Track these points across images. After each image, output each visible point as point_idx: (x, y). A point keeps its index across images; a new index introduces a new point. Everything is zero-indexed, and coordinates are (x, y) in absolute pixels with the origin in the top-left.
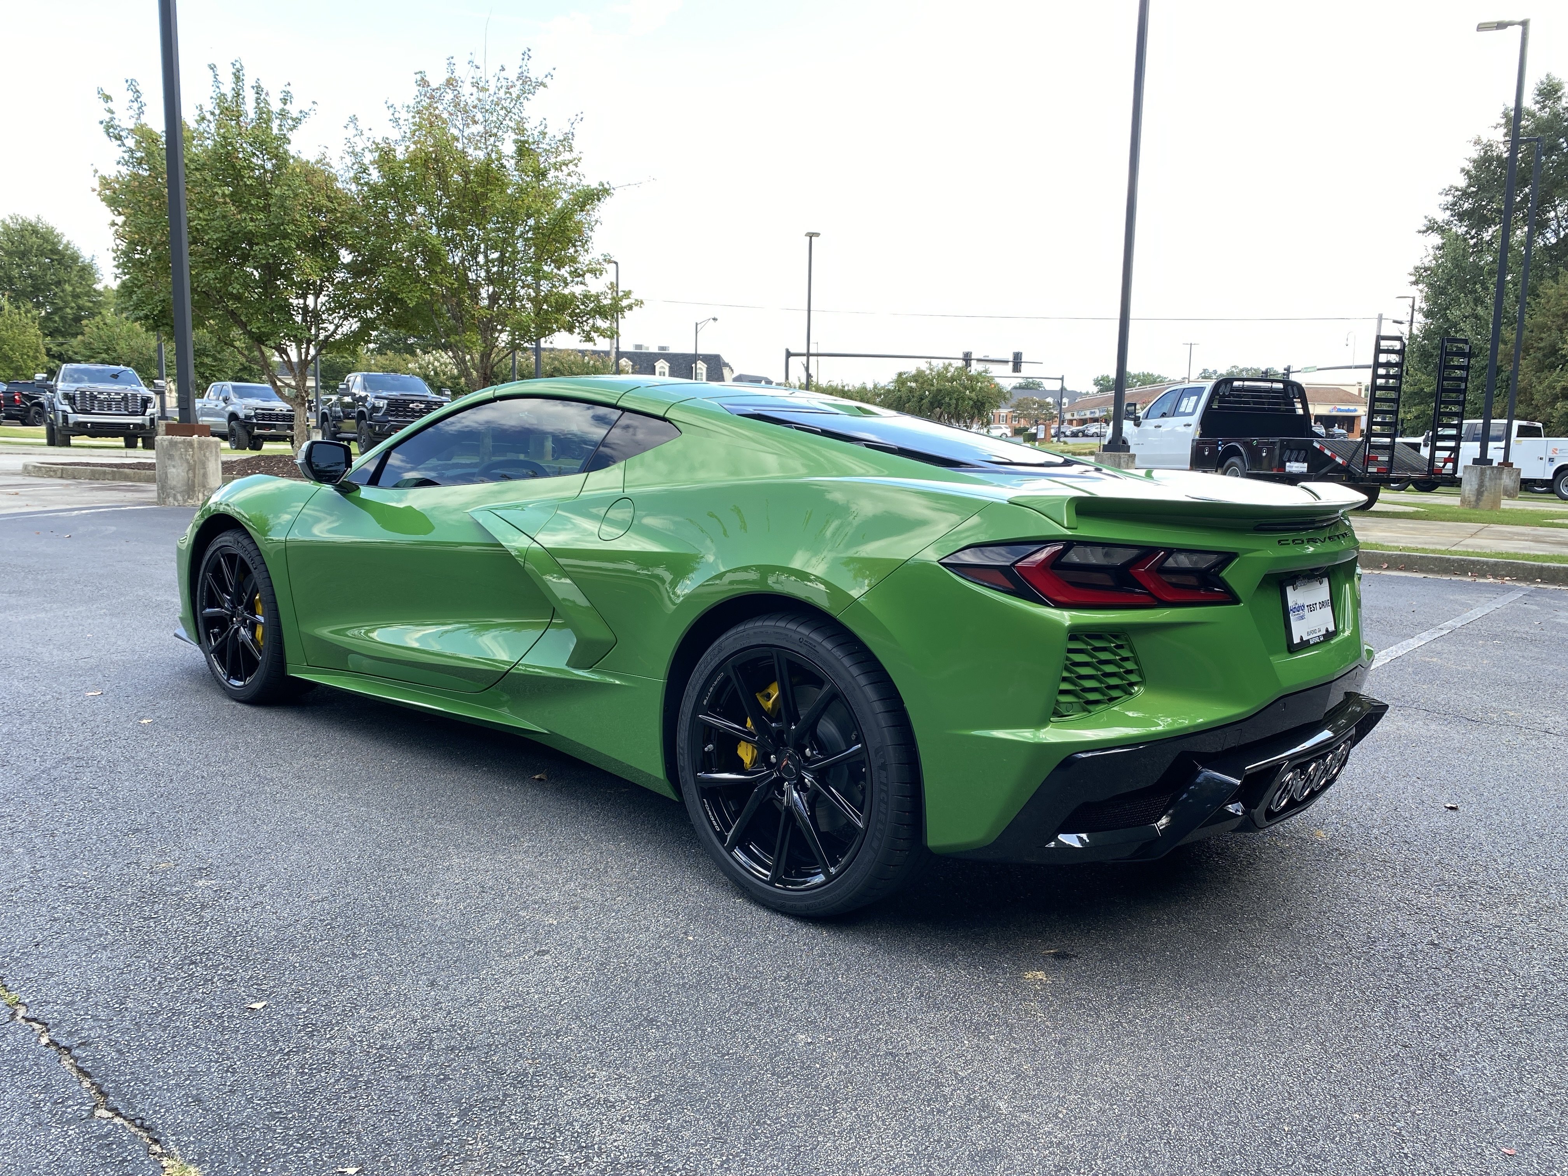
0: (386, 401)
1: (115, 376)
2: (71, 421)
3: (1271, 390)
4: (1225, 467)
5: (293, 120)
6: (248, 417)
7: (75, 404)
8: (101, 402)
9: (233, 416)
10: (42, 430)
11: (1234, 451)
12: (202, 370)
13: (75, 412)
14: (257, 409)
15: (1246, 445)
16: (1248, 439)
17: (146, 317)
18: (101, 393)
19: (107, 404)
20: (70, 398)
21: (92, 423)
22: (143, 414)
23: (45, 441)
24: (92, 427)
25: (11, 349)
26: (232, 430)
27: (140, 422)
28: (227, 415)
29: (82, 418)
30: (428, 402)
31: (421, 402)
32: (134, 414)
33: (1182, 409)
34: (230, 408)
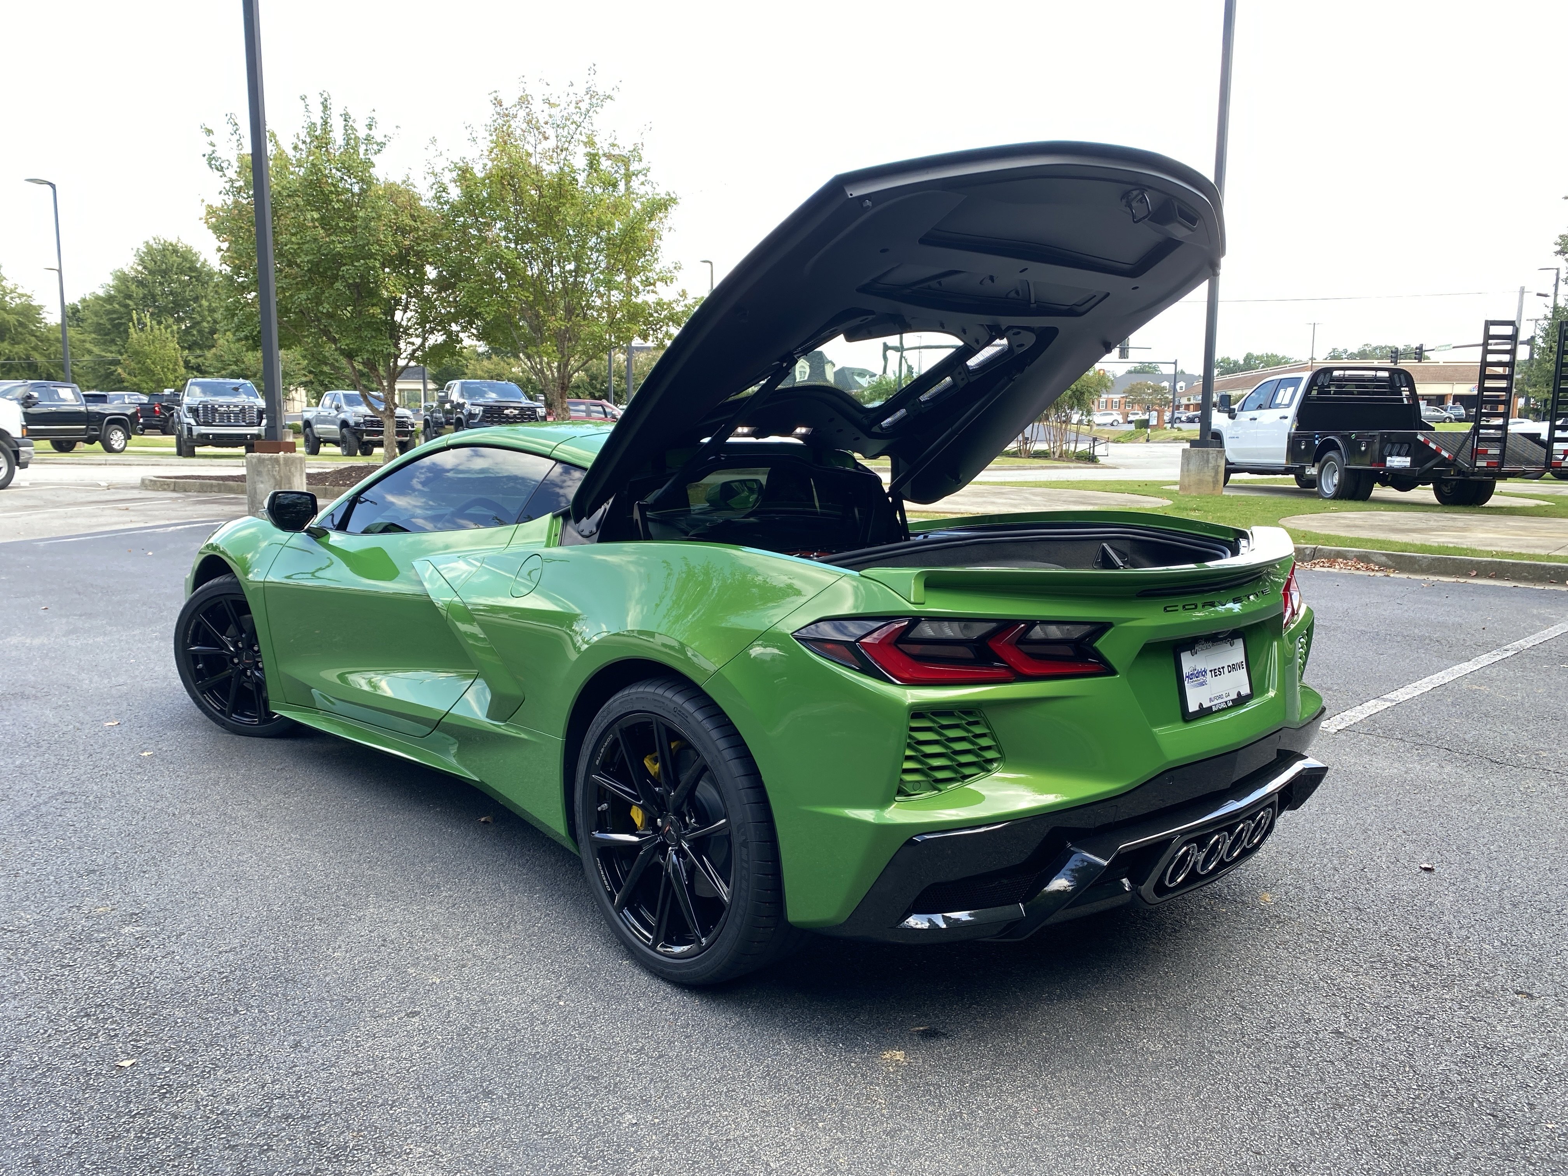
0: (482, 408)
1: (236, 389)
2: (195, 433)
3: (1375, 379)
4: (1322, 462)
5: (378, 144)
6: (357, 424)
7: (198, 416)
8: (221, 414)
9: (344, 424)
10: (172, 439)
11: (1332, 446)
12: (321, 378)
13: (198, 425)
14: (366, 416)
15: (1345, 438)
16: (1346, 433)
17: (246, 338)
18: (221, 406)
19: (226, 418)
20: (194, 411)
21: (213, 434)
22: (259, 425)
23: (175, 450)
24: (214, 438)
25: (153, 363)
26: (343, 437)
27: (256, 432)
28: (339, 422)
29: (204, 430)
30: (522, 408)
31: (515, 408)
32: (251, 425)
33: (1278, 401)
34: (342, 416)
